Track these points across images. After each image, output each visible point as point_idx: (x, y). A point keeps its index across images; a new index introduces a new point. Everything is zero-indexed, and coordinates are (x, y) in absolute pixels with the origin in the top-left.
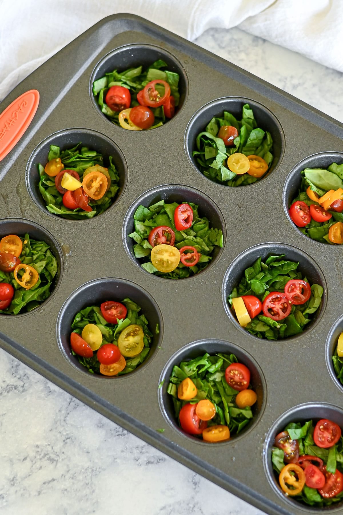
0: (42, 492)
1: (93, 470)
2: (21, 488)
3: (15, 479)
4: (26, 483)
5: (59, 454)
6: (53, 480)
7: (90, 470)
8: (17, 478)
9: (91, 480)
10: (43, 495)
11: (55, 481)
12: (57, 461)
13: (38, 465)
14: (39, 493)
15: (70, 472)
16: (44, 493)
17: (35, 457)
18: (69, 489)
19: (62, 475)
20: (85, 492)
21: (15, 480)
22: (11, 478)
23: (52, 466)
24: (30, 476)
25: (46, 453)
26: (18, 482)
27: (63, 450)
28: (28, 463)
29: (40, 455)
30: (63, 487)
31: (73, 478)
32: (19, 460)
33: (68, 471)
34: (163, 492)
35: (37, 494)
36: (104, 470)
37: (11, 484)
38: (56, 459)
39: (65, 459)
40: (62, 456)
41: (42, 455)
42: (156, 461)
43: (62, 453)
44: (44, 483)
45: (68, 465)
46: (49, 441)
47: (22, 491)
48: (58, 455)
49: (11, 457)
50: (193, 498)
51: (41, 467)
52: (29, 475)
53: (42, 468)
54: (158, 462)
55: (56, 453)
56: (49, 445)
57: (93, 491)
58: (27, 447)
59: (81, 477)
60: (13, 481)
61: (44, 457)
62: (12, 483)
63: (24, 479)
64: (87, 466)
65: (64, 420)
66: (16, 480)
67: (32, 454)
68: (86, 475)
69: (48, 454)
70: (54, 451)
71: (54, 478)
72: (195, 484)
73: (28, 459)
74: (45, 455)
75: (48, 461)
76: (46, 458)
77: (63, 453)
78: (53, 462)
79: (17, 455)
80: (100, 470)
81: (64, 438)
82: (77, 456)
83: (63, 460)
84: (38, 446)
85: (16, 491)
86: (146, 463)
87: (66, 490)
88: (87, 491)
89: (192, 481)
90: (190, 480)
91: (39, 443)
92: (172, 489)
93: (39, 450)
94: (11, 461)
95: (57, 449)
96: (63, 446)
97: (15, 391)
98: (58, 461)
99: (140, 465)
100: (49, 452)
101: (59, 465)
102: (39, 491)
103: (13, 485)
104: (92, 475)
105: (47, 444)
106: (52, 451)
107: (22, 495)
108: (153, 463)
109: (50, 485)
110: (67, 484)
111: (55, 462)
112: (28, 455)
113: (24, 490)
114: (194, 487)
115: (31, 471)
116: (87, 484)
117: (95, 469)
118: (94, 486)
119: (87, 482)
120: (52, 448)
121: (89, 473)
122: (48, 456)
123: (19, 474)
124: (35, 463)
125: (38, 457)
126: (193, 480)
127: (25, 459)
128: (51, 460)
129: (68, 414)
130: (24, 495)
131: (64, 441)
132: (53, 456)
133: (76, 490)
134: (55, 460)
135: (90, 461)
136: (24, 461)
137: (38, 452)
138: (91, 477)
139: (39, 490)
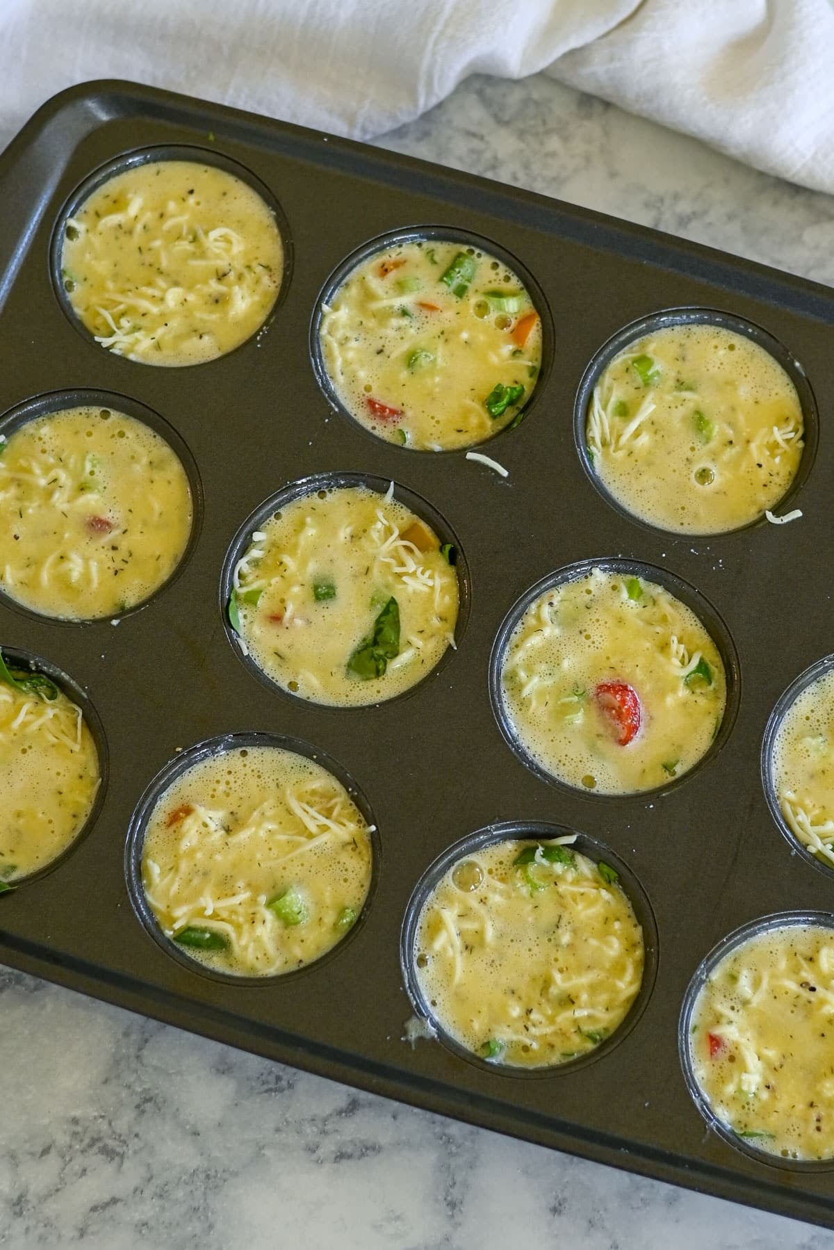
0: (90, 1230)
1: (208, 1177)
2: (38, 1222)
3: (23, 1199)
4: (51, 1208)
5: (126, 1138)
6: (114, 1201)
7: (202, 1176)
8: (29, 1197)
9: (205, 1200)
10: (92, 1237)
11: (119, 1205)
12: (122, 1156)
13: (76, 1166)
14: (82, 1233)
15: (155, 1181)
16: (93, 1233)
17: (70, 1147)
18: (152, 1223)
19: (136, 1190)
20: (190, 1229)
21: (22, 1204)
22: (15, 1196)
23: (109, 1169)
24: (59, 1193)
25: (96, 1136)
26: (30, 1206)
27: (136, 1130)
28: (53, 1161)
29: (82, 1141)
30: (137, 1216)
31: (161, 1196)
32: (32, 1154)
33: (150, 1180)
34: (377, 1227)
35: (77, 1234)
36: (236, 1174)
37: (15, 1213)
38: (118, 1149)
39: (141, 1149)
40: (134, 1144)
41: (87, 1141)
42: (358, 1153)
43: (132, 1136)
44: (94, 1209)
45: (148, 1166)
46: (101, 1107)
47: (41, 1230)
48: (124, 1142)
49: (13, 1147)
50: (447, 1239)
51: (84, 1170)
52: (57, 1190)
53: (87, 1173)
54: (363, 1155)
55: (120, 1136)
56: (102, 1117)
57: (211, 1227)
58: (51, 1122)
59: (180, 1194)
60: (18, 1205)
61: (91, 1146)
62: (17, 1209)
63: (45, 1200)
64: (195, 1167)
65: (138, 1057)
66: (27, 1201)
67: (62, 1139)
68: (192, 1188)
69: (99, 1139)
70: (114, 1132)
71: (117, 1197)
72: (452, 1205)
73: (53, 1150)
74: (94, 1141)
75: (101, 1157)
76: (95, 1149)
77: (137, 1135)
78: (112, 1159)
79: (26, 1142)
80: (226, 1175)
81: (137, 1100)
82: (169, 1143)
83: (135, 1152)
84: (75, 1121)
85: (27, 1229)
86: (334, 1156)
87: (145, 1224)
88: (195, 1227)
89: (445, 1199)
90: (440, 1198)
91: (77, 1113)
92: (398, 1218)
93: (79, 1129)
94: (13, 1156)
95: (122, 1125)
96: (135, 1119)
97: (18, 987)
98: (126, 1155)
99: (320, 1162)
100: (102, 1134)
101: (127, 1164)
102: (82, 1229)
103: (20, 1214)
104: (205, 1188)
105: (96, 1114)
106: (110, 1132)
107: (42, 1238)
108: (350, 1157)
109: (108, 1213)
110: (147, 1210)
111: (117, 1159)
112: (54, 1142)
113: (45, 1226)
114: (451, 1213)
115: (62, 1180)
116: (196, 1210)
117: (212, 1173)
118: (212, 1213)
119: (196, 1205)
120: (110, 1124)
121: (199, 1184)
122: (100, 1144)
123: (32, 1188)
124: (71, 1160)
125: (78, 1147)
126: (447, 1195)
127: (46, 1151)
128: (109, 1153)
129: (146, 1041)
130: (46, 1239)
131: (138, 1107)
132: (111, 1143)
133: (170, 1224)
134: (118, 1154)
135: (202, 1154)
136: (44, 1158)
137: (75, 1134)
138: (205, 1194)
139: (81, 1226)
